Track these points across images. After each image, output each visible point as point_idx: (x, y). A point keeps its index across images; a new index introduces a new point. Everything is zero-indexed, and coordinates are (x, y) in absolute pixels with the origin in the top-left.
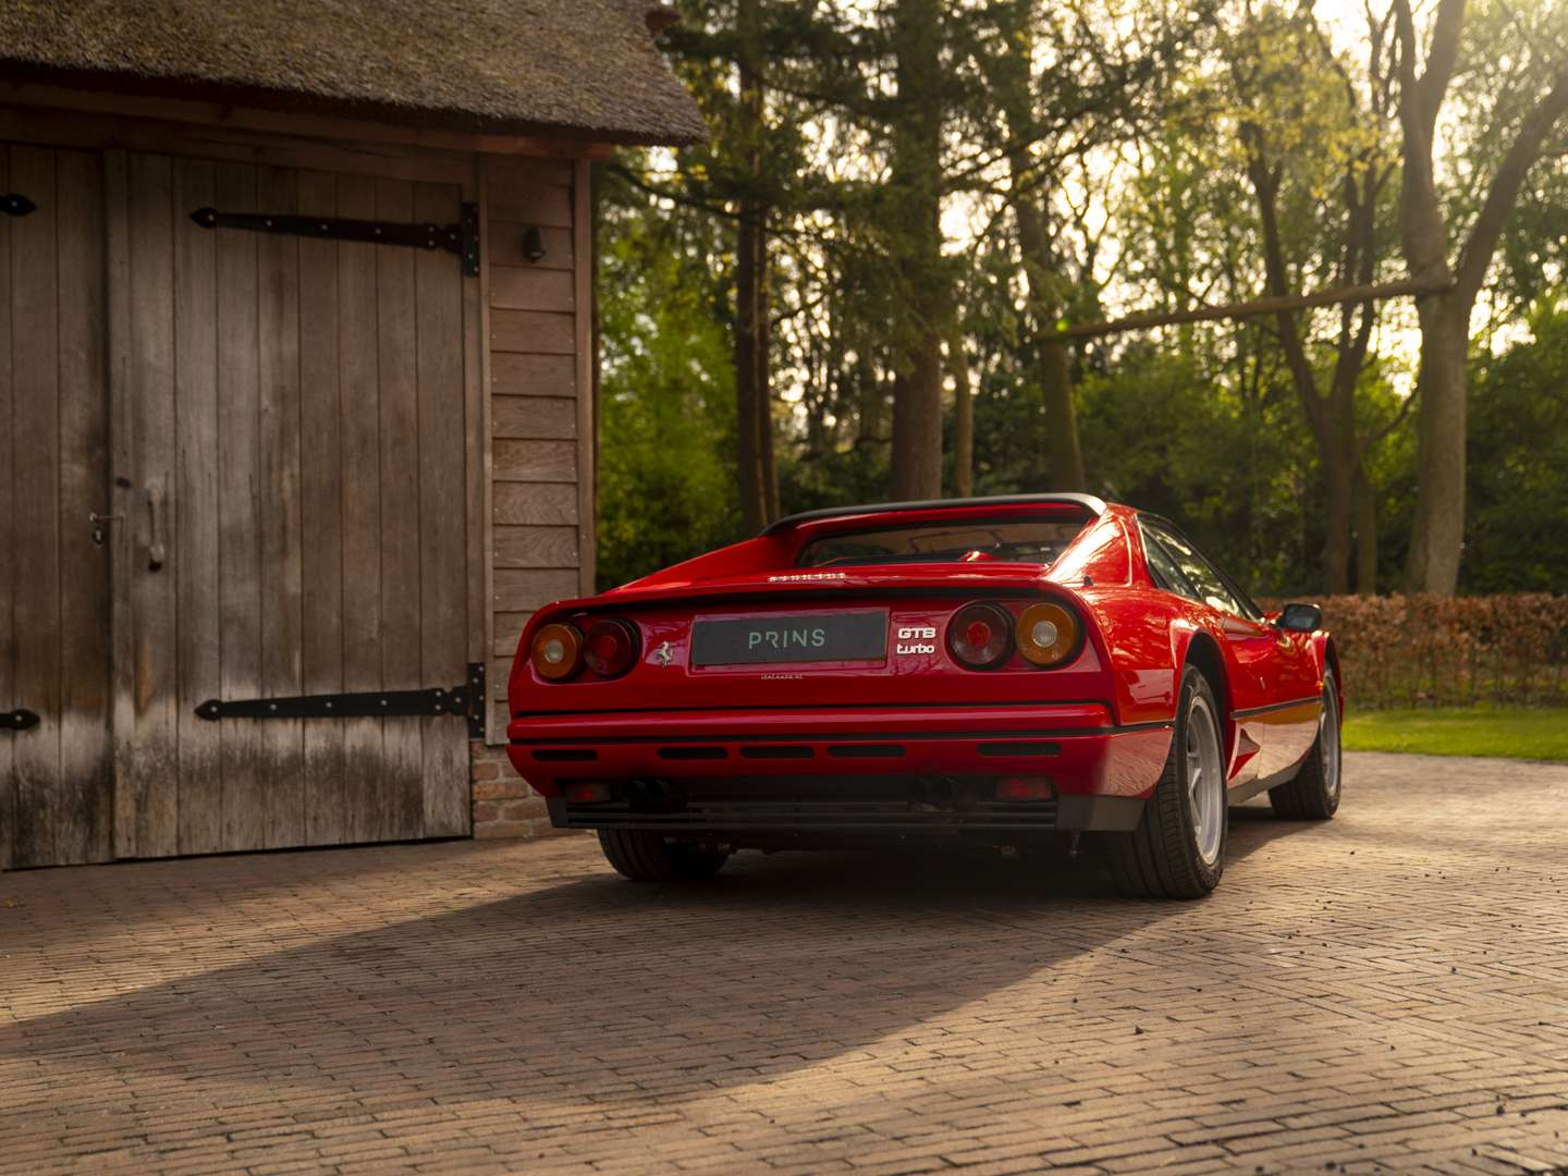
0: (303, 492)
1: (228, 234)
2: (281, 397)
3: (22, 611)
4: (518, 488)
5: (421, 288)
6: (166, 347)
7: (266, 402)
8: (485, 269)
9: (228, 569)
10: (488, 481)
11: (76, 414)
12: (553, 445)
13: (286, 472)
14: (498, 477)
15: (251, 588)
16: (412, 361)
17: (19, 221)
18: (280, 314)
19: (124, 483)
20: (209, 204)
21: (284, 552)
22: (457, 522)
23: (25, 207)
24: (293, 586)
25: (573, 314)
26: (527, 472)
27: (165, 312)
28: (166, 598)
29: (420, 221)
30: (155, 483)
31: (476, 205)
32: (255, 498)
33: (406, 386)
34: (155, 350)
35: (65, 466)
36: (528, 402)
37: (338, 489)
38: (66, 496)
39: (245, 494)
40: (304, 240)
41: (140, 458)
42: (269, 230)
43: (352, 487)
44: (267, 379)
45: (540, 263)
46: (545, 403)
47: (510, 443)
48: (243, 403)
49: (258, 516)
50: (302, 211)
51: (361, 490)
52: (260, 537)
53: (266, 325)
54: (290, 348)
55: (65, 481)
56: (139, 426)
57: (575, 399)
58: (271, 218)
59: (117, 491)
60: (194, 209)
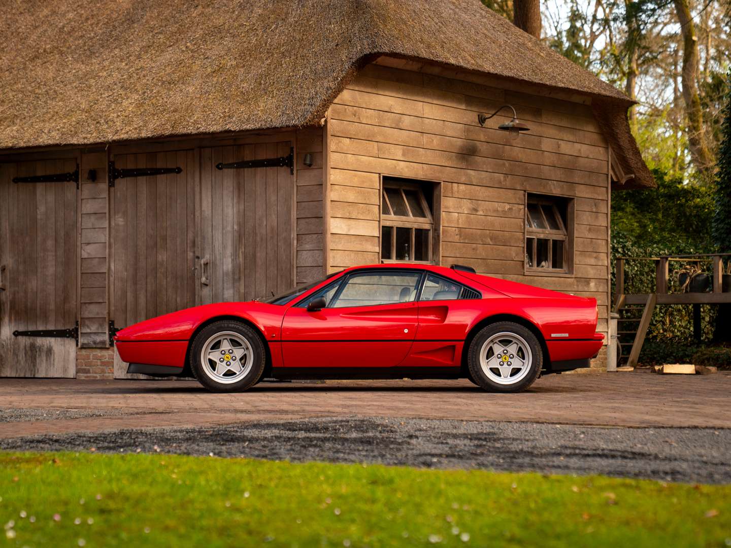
0: (245, 258)
1: (225, 170)
2: (239, 224)
3: (178, 299)
4: (305, 252)
5: (279, 181)
6: (210, 211)
7: (236, 227)
8: (295, 172)
9: (225, 284)
10: (295, 251)
11: (190, 235)
12: (316, 235)
13: (240, 252)
14: (298, 249)
15: (231, 291)
16: (276, 208)
17: (178, 175)
18: (239, 197)
19: (198, 258)
20: (221, 162)
21: (240, 278)
22: (289, 266)
23: (179, 171)
24: (242, 291)
25: (322, 185)
26: (307, 247)
27: (210, 200)
28: (210, 295)
29: (279, 156)
30: (207, 257)
31: (293, 148)
32: (233, 260)
33: (274, 217)
34: (207, 212)
35: (188, 252)
36: (307, 220)
37: (254, 256)
38: (188, 262)
39: (230, 260)
40: (246, 169)
41: (203, 249)
42: (237, 168)
43: (258, 255)
44: (235, 220)
45: (312, 167)
46: (314, 219)
47: (303, 236)
48: (229, 228)
49: (233, 267)
50: (246, 159)
51: (260, 255)
52: (234, 273)
53: (235, 201)
54: (242, 207)
55: (189, 257)
56: (203, 238)
57: (322, 217)
58: (235, 163)
59: (196, 260)
60: (217, 164)
